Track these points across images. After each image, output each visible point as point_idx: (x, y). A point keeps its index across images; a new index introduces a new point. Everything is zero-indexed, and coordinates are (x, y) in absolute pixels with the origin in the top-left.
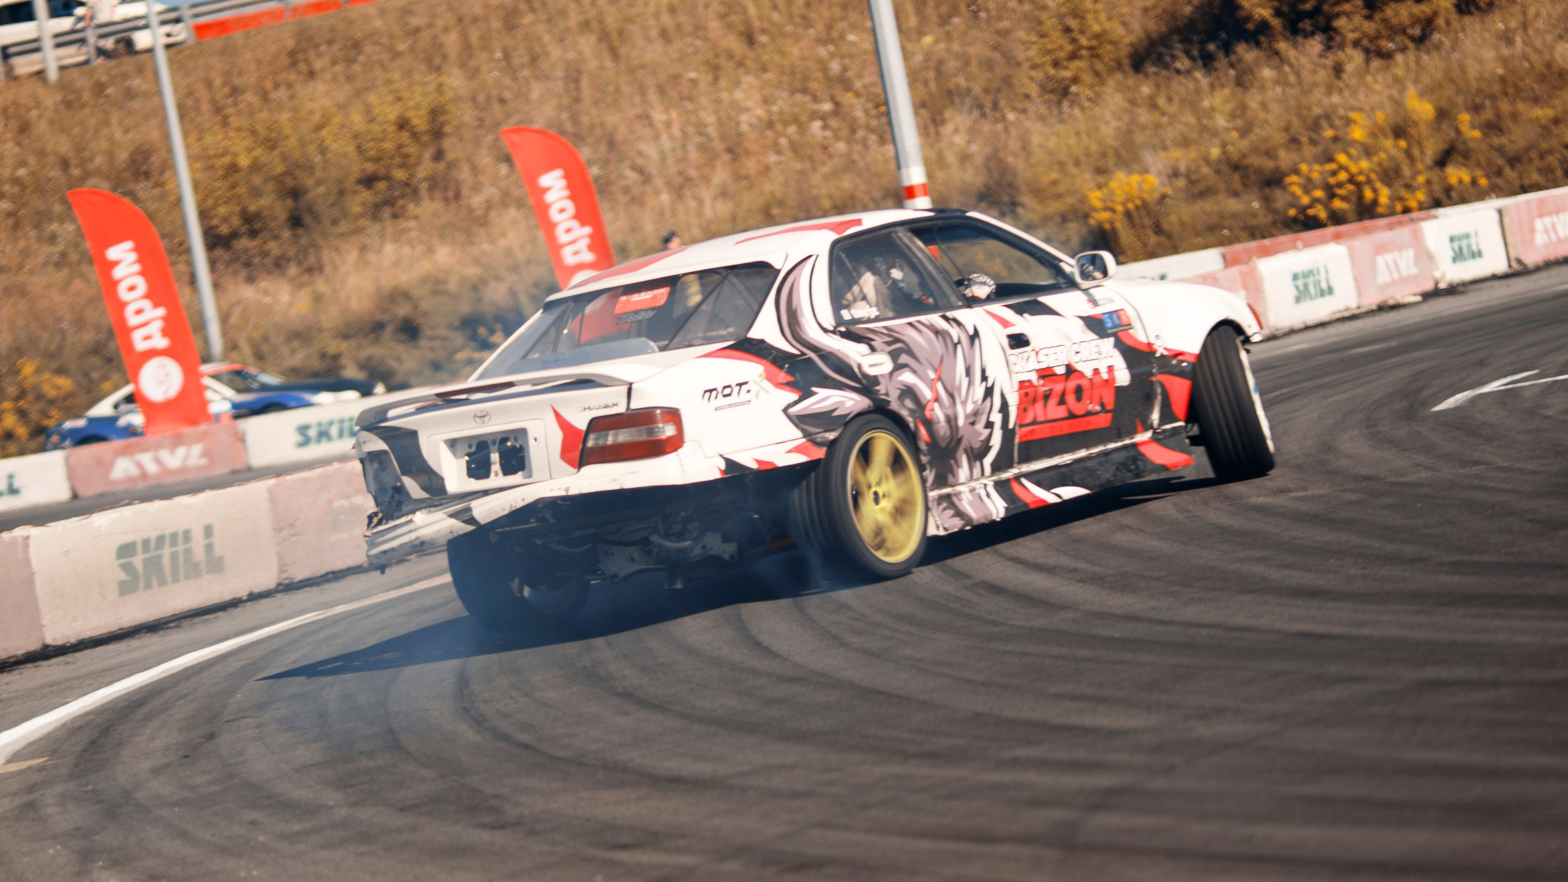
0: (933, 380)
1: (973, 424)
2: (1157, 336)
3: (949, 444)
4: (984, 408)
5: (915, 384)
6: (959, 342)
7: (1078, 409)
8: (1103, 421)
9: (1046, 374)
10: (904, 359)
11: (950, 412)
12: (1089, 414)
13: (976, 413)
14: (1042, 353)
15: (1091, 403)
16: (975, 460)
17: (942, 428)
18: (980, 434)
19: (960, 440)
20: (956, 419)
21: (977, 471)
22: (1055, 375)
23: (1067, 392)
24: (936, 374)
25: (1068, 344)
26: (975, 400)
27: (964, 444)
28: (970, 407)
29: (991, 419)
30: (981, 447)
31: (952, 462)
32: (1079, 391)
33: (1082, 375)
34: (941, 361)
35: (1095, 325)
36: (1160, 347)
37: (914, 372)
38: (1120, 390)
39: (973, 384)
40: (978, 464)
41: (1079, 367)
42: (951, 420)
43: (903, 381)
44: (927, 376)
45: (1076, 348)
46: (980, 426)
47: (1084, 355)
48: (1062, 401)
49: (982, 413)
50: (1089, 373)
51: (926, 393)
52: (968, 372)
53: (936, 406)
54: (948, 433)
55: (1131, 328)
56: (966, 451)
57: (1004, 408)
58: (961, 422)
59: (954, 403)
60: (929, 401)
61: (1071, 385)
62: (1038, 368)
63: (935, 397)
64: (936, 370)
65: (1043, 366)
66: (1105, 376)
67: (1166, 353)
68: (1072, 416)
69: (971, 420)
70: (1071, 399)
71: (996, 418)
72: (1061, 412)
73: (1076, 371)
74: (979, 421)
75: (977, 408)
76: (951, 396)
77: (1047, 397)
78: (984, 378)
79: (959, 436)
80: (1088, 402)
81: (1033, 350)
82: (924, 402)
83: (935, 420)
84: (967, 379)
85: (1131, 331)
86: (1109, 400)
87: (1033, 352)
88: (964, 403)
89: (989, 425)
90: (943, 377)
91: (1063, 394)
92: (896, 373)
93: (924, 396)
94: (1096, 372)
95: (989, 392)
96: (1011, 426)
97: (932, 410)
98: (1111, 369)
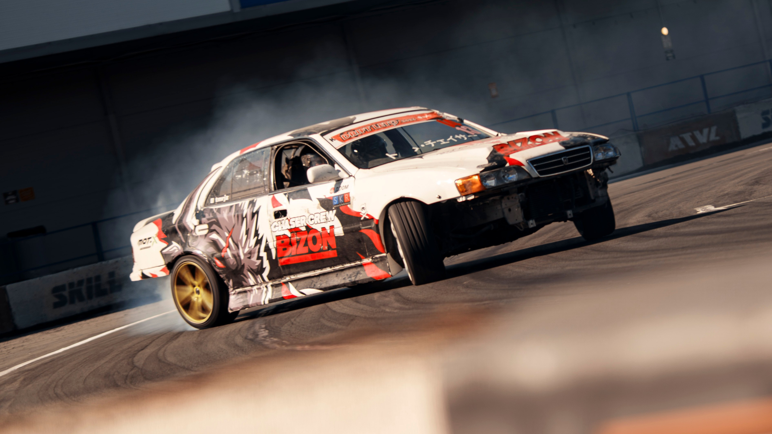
0: (227, 237)
1: (250, 258)
2: (363, 208)
3: (237, 268)
4: (255, 250)
5: (218, 240)
6: (246, 217)
7: (315, 248)
8: (332, 254)
9: (295, 231)
10: (214, 227)
11: (235, 253)
12: (321, 251)
13: (250, 253)
14: (291, 220)
15: (322, 245)
16: (257, 275)
17: (232, 261)
18: (256, 263)
19: (243, 266)
20: (239, 256)
21: (260, 280)
22: (301, 231)
23: (308, 239)
24: (229, 234)
25: (307, 215)
26: (250, 246)
27: (246, 267)
28: (247, 250)
29: (261, 255)
30: (258, 269)
31: (242, 276)
32: (314, 239)
33: (316, 231)
34: (233, 227)
35: (326, 204)
36: (364, 214)
37: (218, 233)
38: (338, 238)
39: (250, 238)
40: (259, 276)
41: (314, 227)
42: (236, 257)
43: (212, 238)
44: (225, 235)
45: (312, 217)
46: (254, 259)
47: (316, 220)
48: (306, 244)
49: (254, 253)
50: (320, 230)
51: (223, 244)
52: (247, 232)
53: (228, 249)
54: (235, 263)
55: (350, 204)
56: (249, 271)
57: (267, 249)
58: (242, 257)
59: (238, 248)
60: (224, 247)
61: (311, 236)
62: (289, 228)
63: (227, 245)
64: (229, 232)
65: (293, 227)
66: (329, 231)
67: (367, 217)
68: (310, 252)
69: (249, 256)
70: (310, 243)
71: (263, 254)
72: (306, 250)
73: (312, 229)
74: (253, 257)
75: (251, 250)
76: (237, 245)
77: (298, 242)
78: (257, 234)
79: (242, 264)
80: (321, 245)
81: (287, 219)
82: (221, 248)
83: (226, 257)
84: (246, 236)
85: (349, 206)
86: (333, 243)
87: (287, 220)
88: (244, 248)
89: (260, 258)
90: (233, 235)
91: (306, 240)
92: (210, 234)
93: (221, 245)
94: (324, 229)
95: (259, 242)
96: (274, 258)
97: (226, 251)
98: (332, 227)
